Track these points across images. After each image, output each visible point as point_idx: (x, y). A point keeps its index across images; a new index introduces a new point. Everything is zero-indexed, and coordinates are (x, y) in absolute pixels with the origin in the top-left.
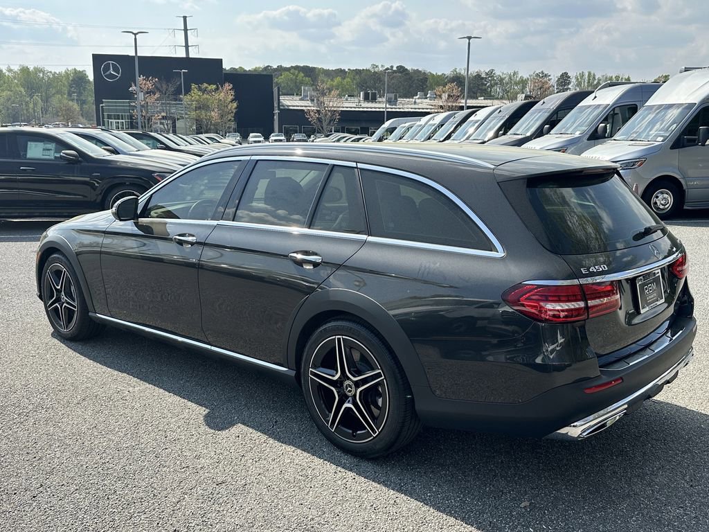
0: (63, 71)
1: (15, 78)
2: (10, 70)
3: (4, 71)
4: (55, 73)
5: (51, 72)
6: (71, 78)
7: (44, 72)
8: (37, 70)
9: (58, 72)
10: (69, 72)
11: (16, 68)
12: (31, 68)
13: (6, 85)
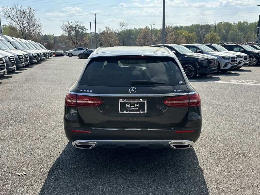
0: (254, 22)
1: (236, 26)
2: (234, 23)
3: (232, 24)
4: (251, 23)
5: (249, 23)
6: (257, 25)
7: (246, 23)
8: (244, 23)
9: (252, 23)
10: (256, 23)
11: (237, 22)
12: (242, 22)
13: (232, 29)
